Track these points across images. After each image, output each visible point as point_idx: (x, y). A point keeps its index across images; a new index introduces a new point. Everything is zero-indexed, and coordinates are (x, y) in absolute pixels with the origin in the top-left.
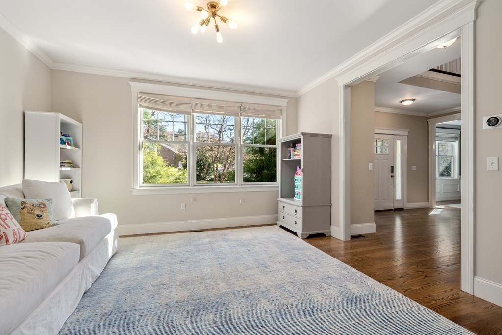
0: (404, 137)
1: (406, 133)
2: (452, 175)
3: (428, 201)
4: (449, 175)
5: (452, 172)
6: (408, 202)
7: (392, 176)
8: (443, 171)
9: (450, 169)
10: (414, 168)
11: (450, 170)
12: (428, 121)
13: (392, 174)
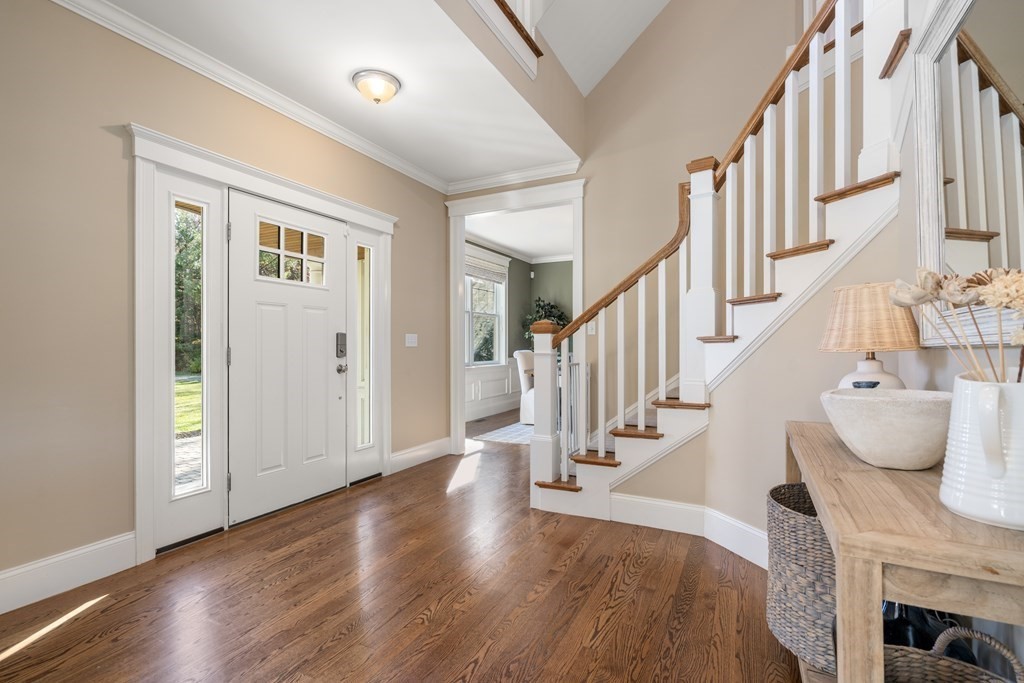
0: (382, 237)
1: (389, 228)
2: (496, 357)
3: (448, 434)
4: (490, 357)
5: (495, 350)
6: (395, 449)
7: (340, 370)
8: (480, 349)
9: (492, 343)
10: (411, 340)
11: (492, 347)
12: (447, 207)
13: (342, 362)
